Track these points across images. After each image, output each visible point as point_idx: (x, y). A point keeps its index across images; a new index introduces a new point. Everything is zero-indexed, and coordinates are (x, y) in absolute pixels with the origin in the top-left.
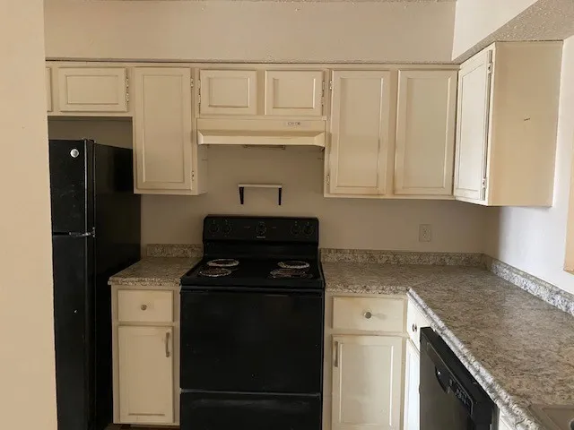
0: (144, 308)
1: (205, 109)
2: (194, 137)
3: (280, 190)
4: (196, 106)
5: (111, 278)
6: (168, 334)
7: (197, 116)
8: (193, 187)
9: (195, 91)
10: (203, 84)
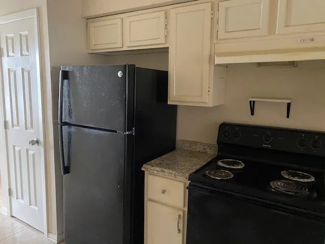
0: (164, 192)
1: (222, 35)
2: (211, 59)
3: (289, 105)
4: (214, 34)
5: (144, 165)
6: (180, 216)
7: (215, 41)
8: (208, 100)
9: (214, 21)
10: (221, 14)
